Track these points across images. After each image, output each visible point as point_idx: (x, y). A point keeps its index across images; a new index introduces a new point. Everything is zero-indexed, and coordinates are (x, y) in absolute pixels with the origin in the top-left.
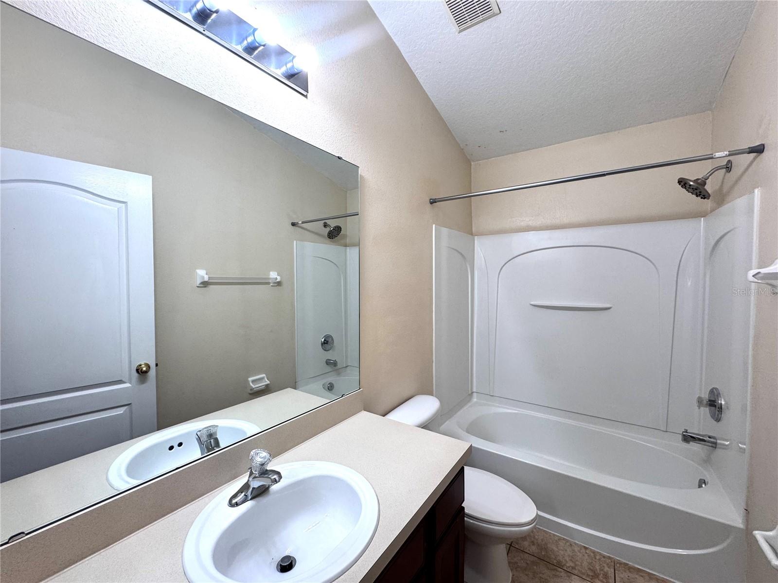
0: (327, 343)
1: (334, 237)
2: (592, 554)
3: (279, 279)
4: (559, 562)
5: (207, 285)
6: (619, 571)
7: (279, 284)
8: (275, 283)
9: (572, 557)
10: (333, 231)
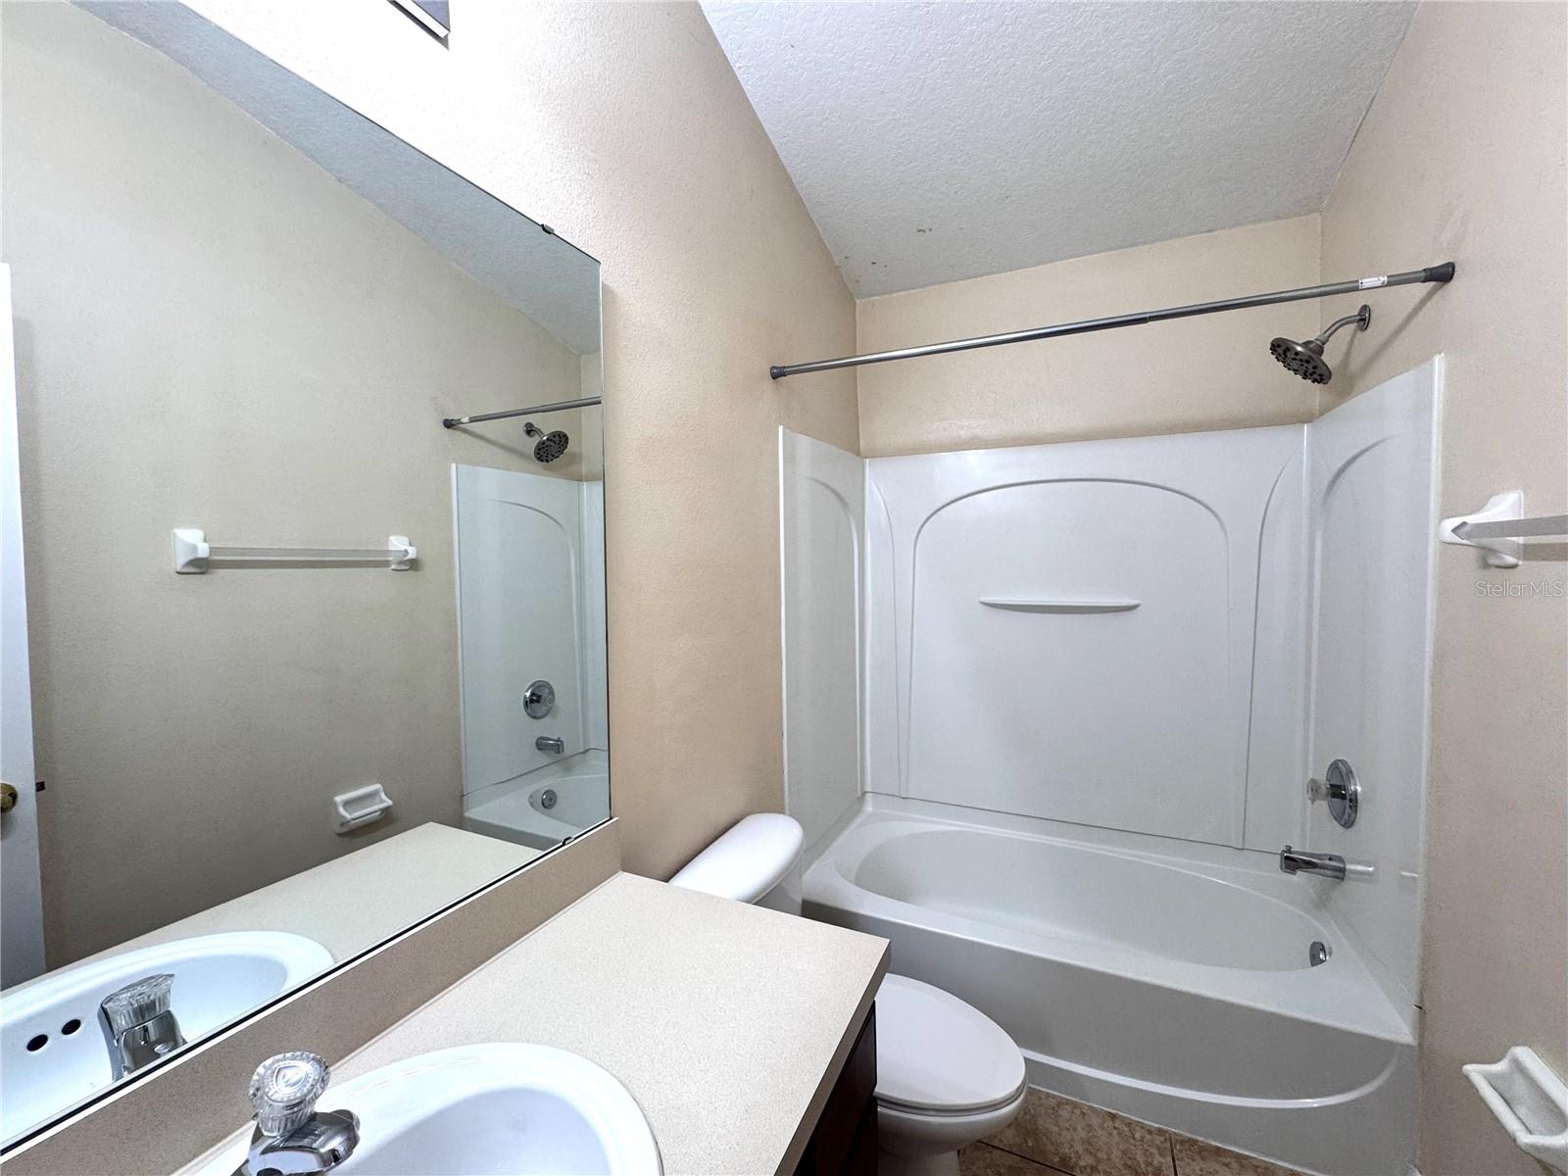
0: (537, 700)
1: (550, 457)
2: (1126, 1129)
3: (412, 553)
4: (1065, 1160)
5: (209, 568)
6: (1181, 1160)
7: (414, 565)
8: (401, 563)
9: (1089, 1143)
10: (547, 443)
